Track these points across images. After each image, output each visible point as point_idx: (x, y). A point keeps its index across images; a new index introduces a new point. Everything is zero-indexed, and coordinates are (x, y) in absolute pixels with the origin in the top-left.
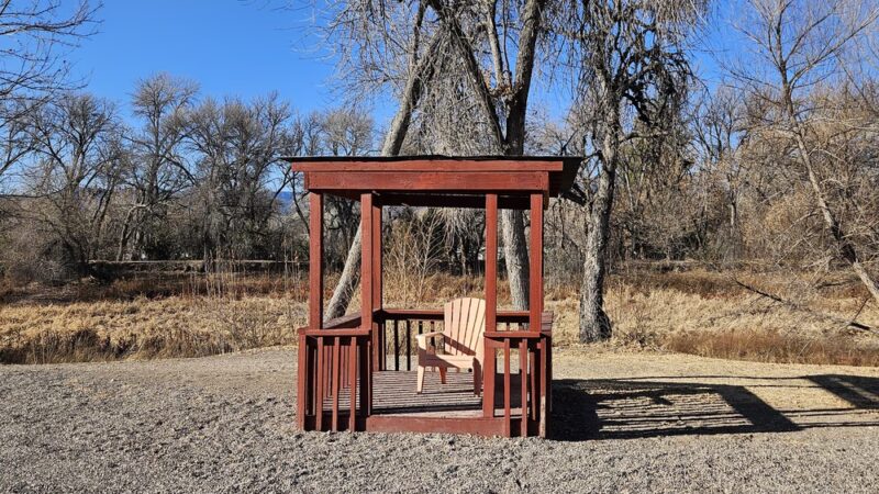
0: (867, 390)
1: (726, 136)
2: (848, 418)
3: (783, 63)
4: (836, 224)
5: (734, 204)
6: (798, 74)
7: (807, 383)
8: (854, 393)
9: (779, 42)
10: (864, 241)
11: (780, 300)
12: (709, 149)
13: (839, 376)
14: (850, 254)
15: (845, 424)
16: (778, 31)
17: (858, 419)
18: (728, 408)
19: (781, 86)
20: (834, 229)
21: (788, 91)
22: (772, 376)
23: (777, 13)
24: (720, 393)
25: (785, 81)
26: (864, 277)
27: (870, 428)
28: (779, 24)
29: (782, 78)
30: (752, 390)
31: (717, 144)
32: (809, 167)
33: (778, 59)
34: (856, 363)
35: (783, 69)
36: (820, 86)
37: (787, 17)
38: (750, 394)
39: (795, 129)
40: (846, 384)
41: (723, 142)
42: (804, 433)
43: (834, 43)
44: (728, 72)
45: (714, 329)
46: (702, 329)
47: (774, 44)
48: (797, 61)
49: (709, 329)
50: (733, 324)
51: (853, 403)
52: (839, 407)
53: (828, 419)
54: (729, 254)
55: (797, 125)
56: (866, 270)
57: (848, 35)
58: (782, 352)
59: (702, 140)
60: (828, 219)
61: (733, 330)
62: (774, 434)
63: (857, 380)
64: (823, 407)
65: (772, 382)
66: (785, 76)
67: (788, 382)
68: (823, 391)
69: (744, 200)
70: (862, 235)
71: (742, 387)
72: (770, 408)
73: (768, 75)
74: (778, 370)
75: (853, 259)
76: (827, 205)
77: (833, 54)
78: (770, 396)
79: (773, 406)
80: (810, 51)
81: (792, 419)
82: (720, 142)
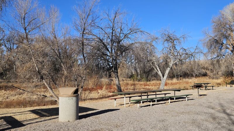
0: (44, 112)
1: (13, 46)
2: (38, 120)
3: (25, 28)
4: (39, 70)
5: (15, 64)
6: (29, 31)
7: (30, 112)
8: (41, 113)
9: (24, 22)
10: (45, 75)
11: (25, 90)
12: (7, 48)
13: (38, 109)
14: (42, 78)
15: (37, 122)
16: (24, 19)
17: (40, 120)
18: (5, 123)
19: (25, 34)
20: (38, 72)
21: (27, 35)
22: (20, 112)
23: (24, 15)
24: (4, 119)
25: (26, 33)
26: (45, 84)
27: (43, 122)
28: (24, 17)
29: (25, 32)
30: (13, 116)
31: (10, 47)
32: (32, 56)
33: (24, 27)
34: (44, 105)
35: (25, 29)
36: (35, 35)
37: (26, 16)
38: (13, 118)
39: (29, 45)
40: (39, 111)
41: (12, 47)
42: (26, 126)
43: (38, 25)
44: (10, 28)
45: (7, 100)
46: (4, 100)
47: (23, 23)
48: (28, 28)
49: (6, 100)
50: (14, 98)
51: (40, 116)
52: (36, 118)
53: (33, 122)
54: (13, 78)
55: (29, 44)
56: (46, 82)
57: (41, 24)
58: (25, 104)
59: (5, 46)
60: (37, 69)
61: (13, 100)
62: (17, 128)
63: (42, 110)
64: (32, 118)
65: (20, 113)
66: (26, 31)
67: (24, 113)
68: (33, 114)
69: (18, 63)
70: (45, 73)
71: (11, 116)
72: (18, 121)
73: (21, 31)
74: (23, 109)
75: (43, 79)
76: (37, 65)
77: (38, 28)
78: (18, 118)
79: (19, 120)
80: (32, 26)
81: (23, 123)
82: (11, 47)
